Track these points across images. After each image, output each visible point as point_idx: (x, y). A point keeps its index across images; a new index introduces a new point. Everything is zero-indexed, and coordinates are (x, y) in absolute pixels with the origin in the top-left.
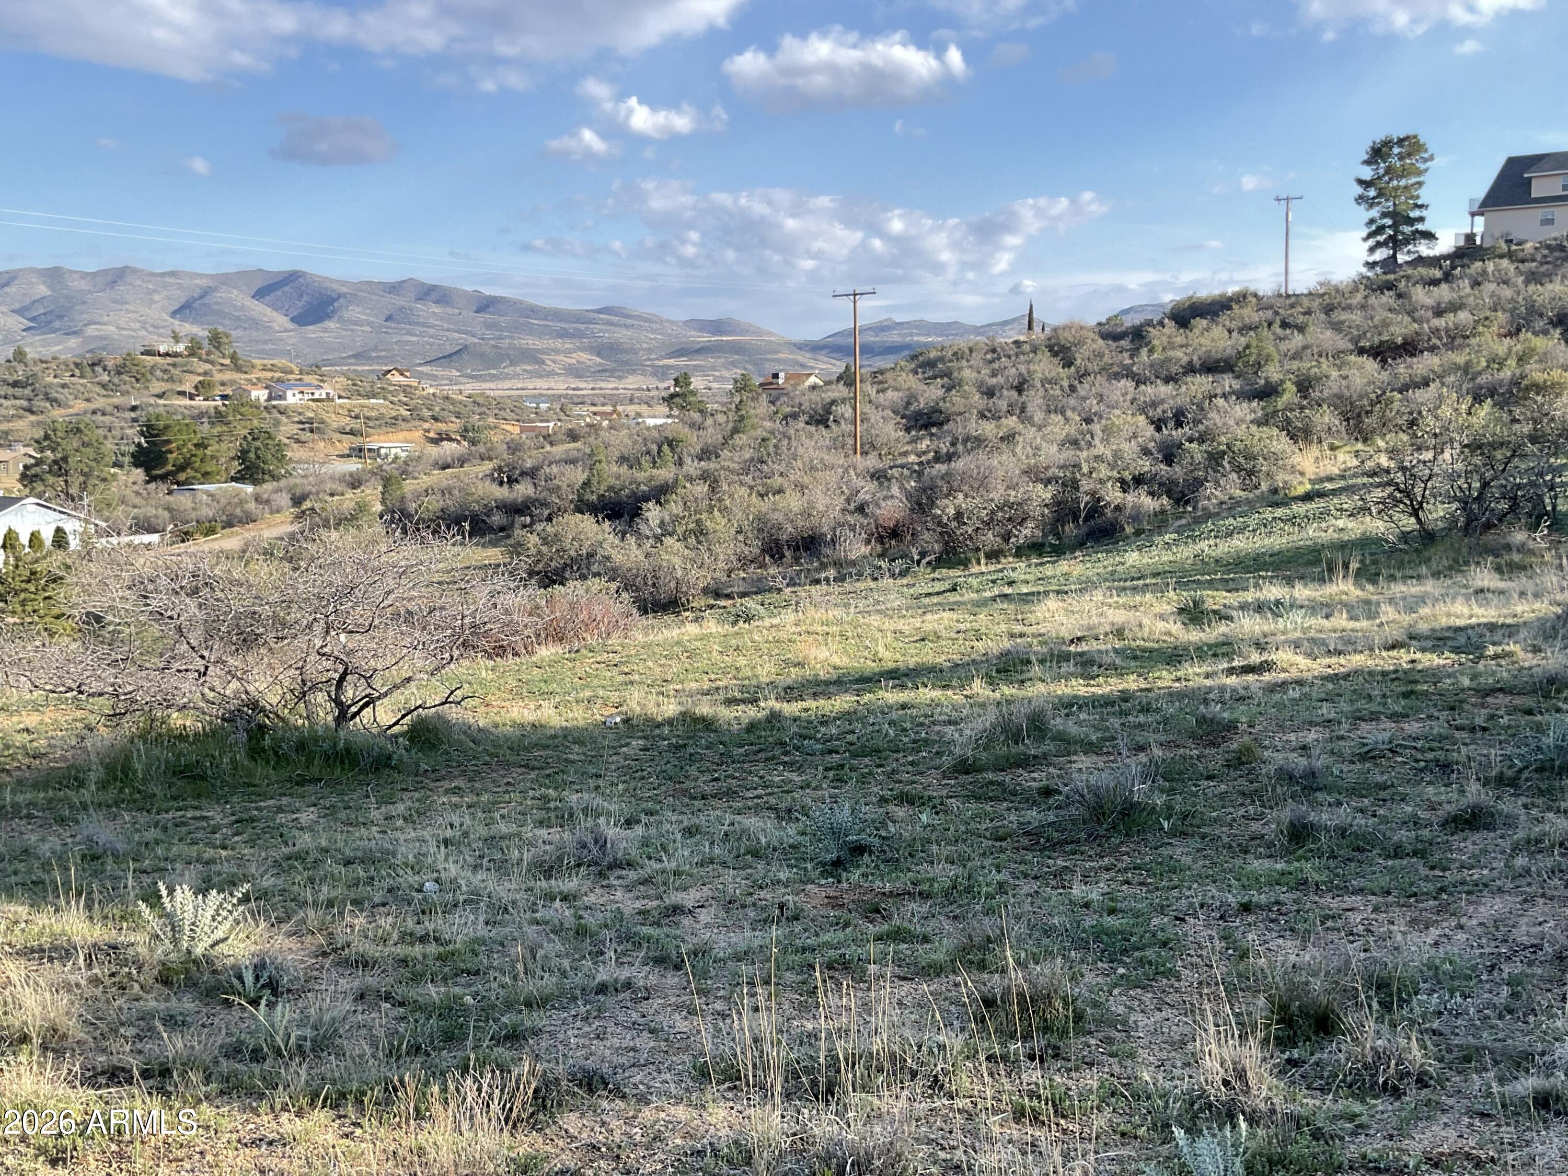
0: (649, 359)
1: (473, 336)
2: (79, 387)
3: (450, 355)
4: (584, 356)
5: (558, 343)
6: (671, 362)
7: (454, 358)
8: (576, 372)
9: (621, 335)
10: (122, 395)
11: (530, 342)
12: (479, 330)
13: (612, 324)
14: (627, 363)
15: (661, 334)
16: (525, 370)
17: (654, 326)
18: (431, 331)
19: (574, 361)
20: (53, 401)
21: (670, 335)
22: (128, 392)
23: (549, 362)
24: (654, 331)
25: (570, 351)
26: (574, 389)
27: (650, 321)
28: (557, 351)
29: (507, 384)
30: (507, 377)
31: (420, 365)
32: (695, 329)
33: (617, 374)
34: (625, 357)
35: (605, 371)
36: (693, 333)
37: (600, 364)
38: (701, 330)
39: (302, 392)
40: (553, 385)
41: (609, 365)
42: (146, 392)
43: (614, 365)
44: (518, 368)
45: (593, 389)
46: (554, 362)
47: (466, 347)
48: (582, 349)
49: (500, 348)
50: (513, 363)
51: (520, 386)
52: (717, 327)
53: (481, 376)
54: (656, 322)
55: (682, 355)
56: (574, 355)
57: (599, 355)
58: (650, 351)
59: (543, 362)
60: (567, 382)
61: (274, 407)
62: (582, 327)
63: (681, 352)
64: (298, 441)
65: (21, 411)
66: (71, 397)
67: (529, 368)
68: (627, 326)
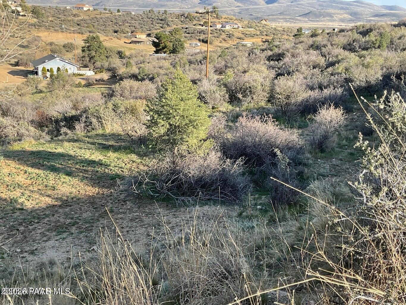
0: (366, 17)
1: (315, 8)
2: (175, 22)
3: (306, 14)
4: (346, 16)
5: (339, 11)
6: (373, 18)
7: (307, 15)
8: (342, 20)
9: (359, 10)
10: (186, 24)
11: (331, 11)
12: (317, 7)
13: (357, 6)
14: (359, 18)
15: (372, 9)
16: (327, 19)
17: (371, 7)
18: (303, 7)
19: (342, 17)
20: (168, 25)
21: (375, 10)
22: (187, 24)
23: (335, 17)
24: (370, 9)
25: (342, 14)
26: (340, 26)
27: (370, 5)
28: (338, 14)
29: (321, 23)
30: (322, 21)
31: (297, 16)
32: (384, 9)
33: (355, 21)
34: (358, 16)
35: (351, 20)
36: (383, 9)
37: (350, 18)
38: (386, 9)
39: (230, 26)
40: (334, 24)
41: (353, 18)
42: (192, 24)
43: (355, 18)
44: (325, 19)
45: (346, 26)
46: (336, 17)
47: (311, 12)
48: (345, 13)
49: (321, 12)
50: (324, 17)
51: (324, 24)
52: (391, 8)
53: (314, 20)
54: (372, 6)
55: (377, 17)
56: (343, 15)
57: (351, 15)
58: (367, 15)
59: (333, 17)
60: (338, 23)
61: (221, 30)
62: (348, 6)
63: (377, 16)
64: (225, 40)
65: (160, 27)
66: (172, 24)
67: (328, 18)
68: (362, 7)
